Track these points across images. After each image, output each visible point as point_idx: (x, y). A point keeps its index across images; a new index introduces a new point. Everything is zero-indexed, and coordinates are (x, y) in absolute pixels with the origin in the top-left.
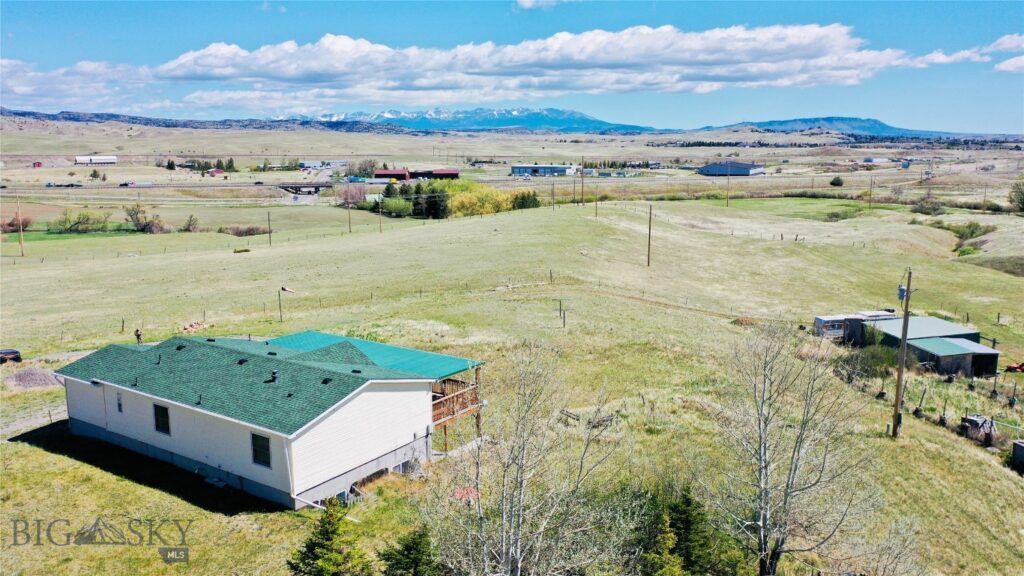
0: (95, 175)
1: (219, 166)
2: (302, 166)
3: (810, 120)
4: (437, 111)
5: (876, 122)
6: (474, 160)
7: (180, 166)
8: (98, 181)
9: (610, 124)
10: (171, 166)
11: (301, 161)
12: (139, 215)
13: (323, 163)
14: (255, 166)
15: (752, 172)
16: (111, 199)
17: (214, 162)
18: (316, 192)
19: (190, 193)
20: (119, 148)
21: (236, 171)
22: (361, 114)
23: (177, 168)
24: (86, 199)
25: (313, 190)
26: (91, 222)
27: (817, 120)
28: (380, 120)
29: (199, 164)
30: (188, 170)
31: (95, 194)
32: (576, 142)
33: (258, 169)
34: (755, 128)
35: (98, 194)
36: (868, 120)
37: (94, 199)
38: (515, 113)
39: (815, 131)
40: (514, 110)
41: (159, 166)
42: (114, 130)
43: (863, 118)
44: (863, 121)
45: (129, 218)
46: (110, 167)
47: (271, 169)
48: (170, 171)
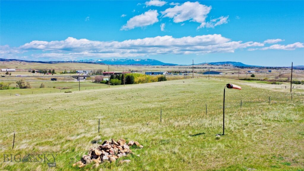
0: (7, 73)
1: (50, 72)
2: (77, 72)
3: (222, 62)
4: (114, 59)
5: (240, 63)
6: (131, 71)
7: (37, 72)
8: (8, 75)
9: (165, 63)
10: (34, 72)
11: (77, 71)
12: (22, 84)
13: (84, 71)
14: (62, 72)
15: (220, 73)
16: (12, 81)
17: (48, 71)
18: (84, 79)
19: (40, 79)
20: (16, 67)
21: (55, 73)
22: (91, 60)
23: (35, 72)
24: (3, 80)
25: (83, 78)
26: (3, 86)
27: (224, 62)
28: (98, 62)
29: (43, 71)
30: (39, 73)
31: (6, 79)
32: (158, 67)
33: (62, 73)
34: (209, 64)
35: (7, 79)
36: (238, 62)
37: (6, 80)
38: (137, 60)
39: (226, 65)
40: (137, 59)
41: (29, 72)
42: (16, 63)
43: (237, 62)
44: (237, 63)
45: (18, 85)
46: (13, 72)
47: (67, 73)
48: (33, 73)
